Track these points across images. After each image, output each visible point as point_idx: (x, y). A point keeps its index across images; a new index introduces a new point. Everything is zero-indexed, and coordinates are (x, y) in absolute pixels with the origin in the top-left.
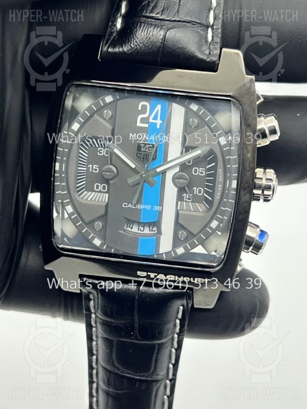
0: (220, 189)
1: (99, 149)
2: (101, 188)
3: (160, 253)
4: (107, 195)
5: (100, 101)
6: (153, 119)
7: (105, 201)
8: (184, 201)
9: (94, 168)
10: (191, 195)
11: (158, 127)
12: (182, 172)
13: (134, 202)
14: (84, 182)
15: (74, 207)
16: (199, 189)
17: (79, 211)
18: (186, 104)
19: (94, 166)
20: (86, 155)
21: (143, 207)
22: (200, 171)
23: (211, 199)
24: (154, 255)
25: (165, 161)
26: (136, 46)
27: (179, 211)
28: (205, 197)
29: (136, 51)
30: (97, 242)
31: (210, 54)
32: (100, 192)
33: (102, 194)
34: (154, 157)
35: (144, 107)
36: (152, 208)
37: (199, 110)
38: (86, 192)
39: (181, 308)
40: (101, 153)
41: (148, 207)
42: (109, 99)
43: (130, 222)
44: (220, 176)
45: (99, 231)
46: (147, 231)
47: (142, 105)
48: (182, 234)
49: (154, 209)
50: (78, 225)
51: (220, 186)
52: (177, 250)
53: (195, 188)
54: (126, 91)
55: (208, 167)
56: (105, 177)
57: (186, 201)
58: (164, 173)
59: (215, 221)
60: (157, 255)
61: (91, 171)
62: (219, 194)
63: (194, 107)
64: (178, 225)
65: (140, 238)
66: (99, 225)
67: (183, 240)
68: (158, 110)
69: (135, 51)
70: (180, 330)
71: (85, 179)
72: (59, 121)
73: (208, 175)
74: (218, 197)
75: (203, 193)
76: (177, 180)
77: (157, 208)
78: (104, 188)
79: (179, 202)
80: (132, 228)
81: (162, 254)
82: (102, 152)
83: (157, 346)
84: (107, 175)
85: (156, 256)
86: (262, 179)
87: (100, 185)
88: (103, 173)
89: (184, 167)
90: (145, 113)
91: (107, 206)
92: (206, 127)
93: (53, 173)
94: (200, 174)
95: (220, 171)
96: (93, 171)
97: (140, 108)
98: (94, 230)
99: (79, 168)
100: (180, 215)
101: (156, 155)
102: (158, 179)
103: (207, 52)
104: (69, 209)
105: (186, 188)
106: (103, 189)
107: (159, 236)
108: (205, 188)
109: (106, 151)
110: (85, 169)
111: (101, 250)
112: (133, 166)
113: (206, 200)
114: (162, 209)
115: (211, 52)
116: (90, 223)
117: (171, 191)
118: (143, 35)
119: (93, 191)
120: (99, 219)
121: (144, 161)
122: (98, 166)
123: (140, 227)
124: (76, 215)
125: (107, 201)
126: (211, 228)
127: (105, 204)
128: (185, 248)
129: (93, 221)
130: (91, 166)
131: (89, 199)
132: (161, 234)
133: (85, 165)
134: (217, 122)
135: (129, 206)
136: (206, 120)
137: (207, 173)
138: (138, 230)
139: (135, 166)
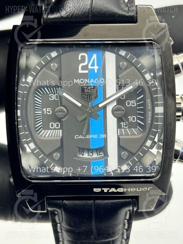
0: (150, 115)
1: (50, 95)
2: (55, 125)
4: (61, 131)
5: (47, 57)
6: (91, 66)
7: (59, 136)
8: (122, 128)
9: (48, 111)
10: (127, 123)
11: (96, 71)
12: (118, 105)
13: (84, 133)
14: (41, 123)
15: (36, 144)
16: (133, 118)
17: (40, 146)
18: (116, 51)
19: (48, 109)
20: (41, 101)
21: (91, 137)
22: (132, 103)
23: (143, 124)
24: (104, 174)
25: (105, 99)
27: (119, 136)
28: (139, 122)
29: (71, 14)
30: (57, 169)
31: (129, 10)
32: (55, 129)
33: (57, 130)
34: (96, 96)
35: (83, 57)
36: (98, 136)
37: (127, 55)
38: (44, 131)
39: (128, 213)
40: (52, 98)
41: (95, 136)
42: (54, 54)
43: (81, 150)
45: (58, 160)
46: (95, 155)
47: (82, 56)
48: (125, 154)
49: (100, 137)
50: (40, 157)
51: (150, 112)
52: (122, 167)
53: (130, 117)
54: (67, 46)
55: (138, 99)
56: (58, 116)
57: (124, 128)
58: (105, 107)
59: (149, 140)
60: (106, 173)
61: (45, 113)
62: (149, 119)
63: (123, 53)
64: (121, 148)
65: (91, 161)
66: (57, 155)
67: (125, 159)
68: (94, 58)
71: (41, 120)
72: (17, 76)
73: (139, 106)
74: (149, 122)
75: (137, 121)
76: (115, 112)
77: (103, 136)
79: (119, 129)
80: (83, 155)
81: (110, 172)
84: (60, 115)
85: (105, 174)
86: (180, 103)
87: (54, 123)
88: (56, 113)
89: (120, 101)
90: (84, 62)
91: (62, 139)
92: (133, 67)
93: (16, 119)
94: (132, 105)
95: (149, 101)
96: (47, 113)
97: (80, 59)
98: (53, 160)
99: (36, 112)
100: (120, 139)
101: (97, 94)
102: (101, 113)
103: (127, 9)
104: (32, 145)
105: (123, 118)
106: (57, 127)
107: (107, 157)
108: (138, 116)
110: (41, 112)
111: (61, 175)
112: (80, 105)
113: (140, 125)
114: (107, 136)
115: (130, 9)
116: (50, 155)
117: (112, 121)
119: (49, 129)
120: (56, 151)
121: (88, 100)
122: (51, 109)
123: (90, 153)
124: (38, 150)
125: (61, 136)
126: (146, 147)
127: (60, 138)
128: (128, 165)
129: (52, 153)
130: (45, 109)
131: (47, 136)
132: (108, 157)
133: (41, 109)
134: (141, 63)
135: (80, 137)
136: (133, 62)
137: (138, 104)
138: (88, 156)
139: (81, 105)
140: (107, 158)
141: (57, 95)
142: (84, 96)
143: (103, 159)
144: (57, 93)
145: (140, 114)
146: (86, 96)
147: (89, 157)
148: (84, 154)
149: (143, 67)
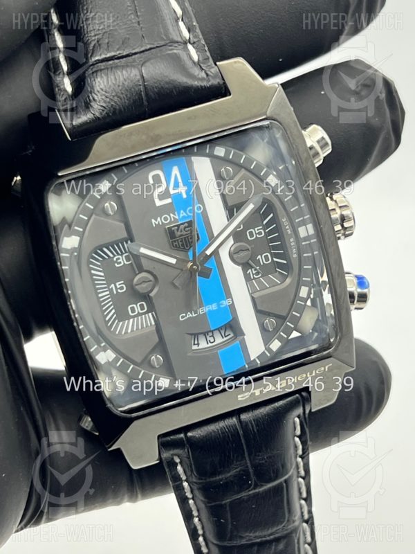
0: (293, 244)
1: (115, 259)
2: (137, 308)
3: (252, 359)
4: (150, 314)
7: (151, 325)
8: (252, 280)
9: (118, 287)
10: (258, 268)
12: (237, 242)
14: (113, 311)
15: (115, 350)
16: (265, 256)
17: (124, 352)
18: (207, 151)
19: (117, 284)
20: (102, 274)
21: (207, 309)
22: (257, 232)
23: (285, 262)
24: (245, 366)
25: (212, 239)
26: (109, 102)
27: (252, 295)
28: (277, 262)
29: (112, 110)
30: (164, 383)
31: (207, 75)
32: (139, 314)
33: (143, 316)
35: (157, 178)
36: (219, 305)
37: (227, 153)
38: (121, 323)
39: (297, 420)
40: (120, 263)
41: (214, 307)
44: (287, 227)
45: (161, 367)
46: (219, 339)
47: (153, 177)
48: (270, 322)
49: (221, 306)
50: (129, 371)
51: (292, 240)
52: (271, 346)
53: (259, 257)
54: (124, 168)
55: (265, 222)
56: (141, 291)
57: (254, 278)
58: (216, 252)
59: (303, 287)
60: (248, 364)
61: (115, 292)
62: (294, 251)
63: (220, 151)
64: (260, 313)
65: (219, 351)
66: (157, 358)
67: (271, 330)
68: (176, 174)
69: (110, 111)
70: (303, 449)
71: (112, 307)
73: (270, 233)
74: (295, 256)
75: (272, 260)
76: (235, 256)
77: (225, 303)
78: (142, 308)
79: (248, 283)
80: (198, 344)
81: (255, 360)
82: (121, 260)
83: (284, 484)
84: (142, 288)
85: (247, 366)
86: (335, 209)
87: (134, 306)
88: (137, 287)
89: (238, 235)
91: (158, 329)
92: (243, 172)
93: (73, 316)
94: (258, 236)
95: (285, 221)
96: (119, 291)
97: (151, 181)
98: (153, 368)
99: (100, 295)
100: (256, 299)
102: (211, 264)
103: (203, 75)
104: (110, 354)
105: (250, 261)
106: (141, 310)
107: (241, 337)
108: (273, 251)
109: (125, 257)
110: (108, 293)
111: (173, 391)
112: (173, 261)
113: (280, 265)
114: (232, 300)
115: (209, 73)
116: (146, 362)
117: (234, 273)
118: (112, 85)
119: (129, 317)
120: (152, 351)
121: (184, 248)
122: (122, 282)
123: (209, 339)
124: (122, 360)
125: (153, 323)
126: (301, 299)
127: (154, 328)
128: (280, 338)
129: (147, 358)
130: (113, 285)
131: (129, 331)
132: (244, 335)
133: (105, 288)
134: (256, 160)
135: (188, 316)
136: (242, 162)
137: (267, 231)
138: (208, 343)
139: (176, 260)
140: (244, 339)
141: (127, 254)
142: (177, 243)
143: (238, 342)
144: (126, 252)
145: (274, 248)
146: (180, 243)
147: (210, 345)
148: (199, 342)
149: (259, 167)
